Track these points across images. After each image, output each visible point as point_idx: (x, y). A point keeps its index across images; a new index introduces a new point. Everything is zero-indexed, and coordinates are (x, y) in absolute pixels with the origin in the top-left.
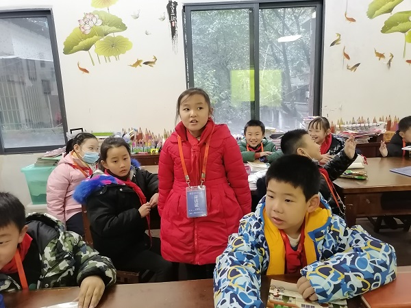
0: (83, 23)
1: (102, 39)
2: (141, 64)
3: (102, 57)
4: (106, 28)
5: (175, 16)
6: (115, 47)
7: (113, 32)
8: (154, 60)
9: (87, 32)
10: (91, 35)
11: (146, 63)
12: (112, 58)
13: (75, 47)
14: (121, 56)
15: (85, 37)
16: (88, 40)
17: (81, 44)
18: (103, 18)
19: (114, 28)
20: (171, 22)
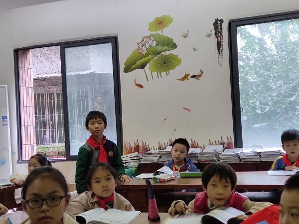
0: (141, 45)
1: (156, 58)
2: (189, 77)
3: (155, 74)
4: (160, 48)
5: (221, 32)
6: (167, 64)
7: (165, 51)
8: (200, 73)
9: (144, 53)
10: (146, 55)
11: (193, 77)
12: (164, 74)
13: (133, 66)
14: (171, 71)
15: (142, 56)
16: (144, 59)
17: (138, 63)
18: (157, 40)
19: (166, 48)
20: (217, 38)
